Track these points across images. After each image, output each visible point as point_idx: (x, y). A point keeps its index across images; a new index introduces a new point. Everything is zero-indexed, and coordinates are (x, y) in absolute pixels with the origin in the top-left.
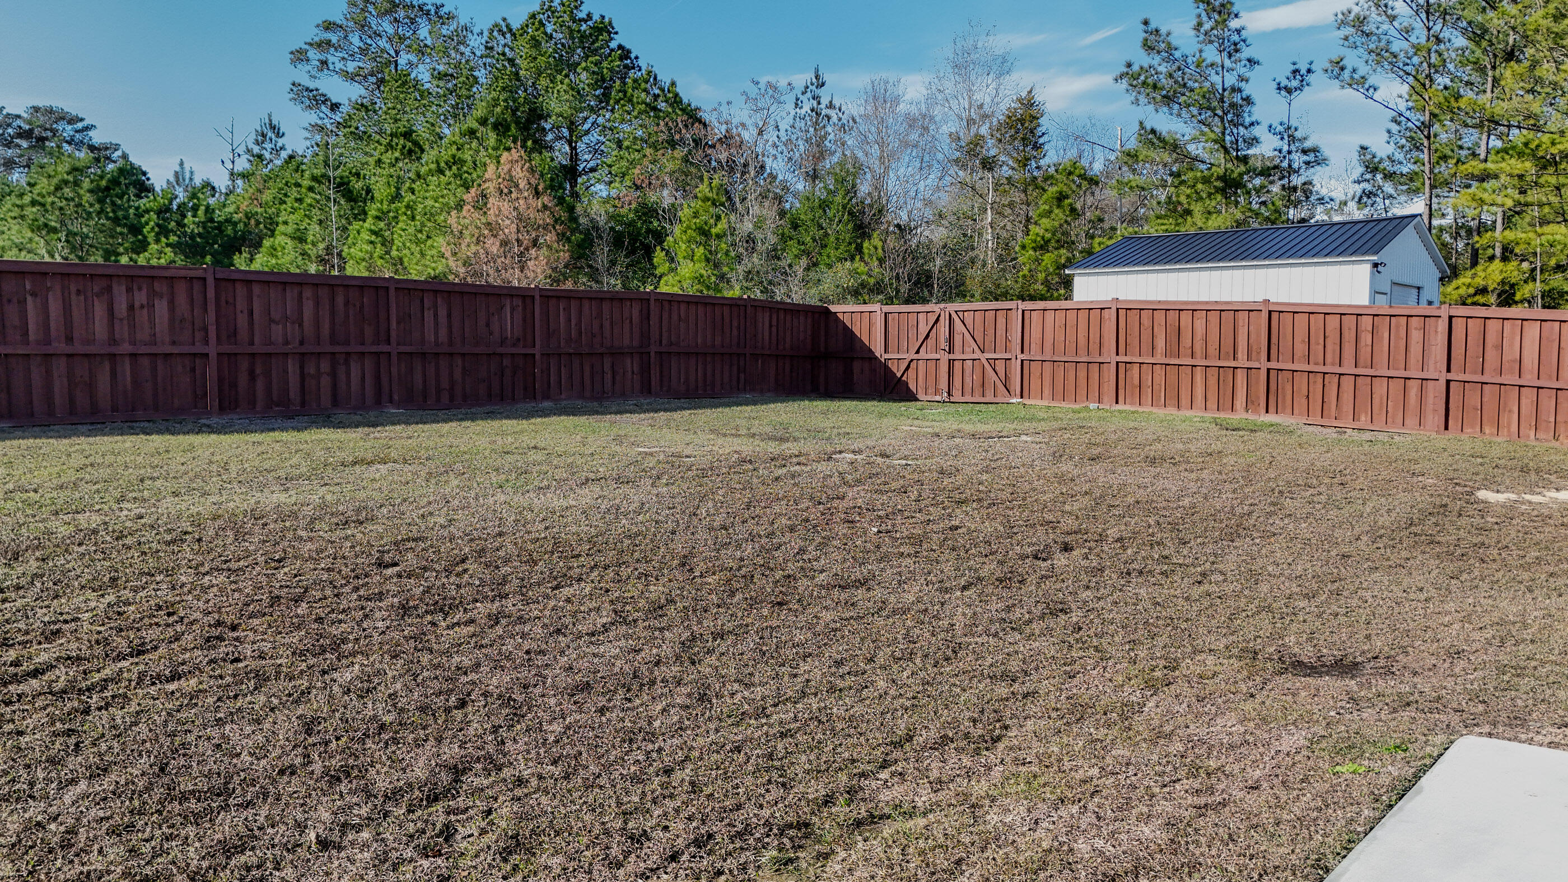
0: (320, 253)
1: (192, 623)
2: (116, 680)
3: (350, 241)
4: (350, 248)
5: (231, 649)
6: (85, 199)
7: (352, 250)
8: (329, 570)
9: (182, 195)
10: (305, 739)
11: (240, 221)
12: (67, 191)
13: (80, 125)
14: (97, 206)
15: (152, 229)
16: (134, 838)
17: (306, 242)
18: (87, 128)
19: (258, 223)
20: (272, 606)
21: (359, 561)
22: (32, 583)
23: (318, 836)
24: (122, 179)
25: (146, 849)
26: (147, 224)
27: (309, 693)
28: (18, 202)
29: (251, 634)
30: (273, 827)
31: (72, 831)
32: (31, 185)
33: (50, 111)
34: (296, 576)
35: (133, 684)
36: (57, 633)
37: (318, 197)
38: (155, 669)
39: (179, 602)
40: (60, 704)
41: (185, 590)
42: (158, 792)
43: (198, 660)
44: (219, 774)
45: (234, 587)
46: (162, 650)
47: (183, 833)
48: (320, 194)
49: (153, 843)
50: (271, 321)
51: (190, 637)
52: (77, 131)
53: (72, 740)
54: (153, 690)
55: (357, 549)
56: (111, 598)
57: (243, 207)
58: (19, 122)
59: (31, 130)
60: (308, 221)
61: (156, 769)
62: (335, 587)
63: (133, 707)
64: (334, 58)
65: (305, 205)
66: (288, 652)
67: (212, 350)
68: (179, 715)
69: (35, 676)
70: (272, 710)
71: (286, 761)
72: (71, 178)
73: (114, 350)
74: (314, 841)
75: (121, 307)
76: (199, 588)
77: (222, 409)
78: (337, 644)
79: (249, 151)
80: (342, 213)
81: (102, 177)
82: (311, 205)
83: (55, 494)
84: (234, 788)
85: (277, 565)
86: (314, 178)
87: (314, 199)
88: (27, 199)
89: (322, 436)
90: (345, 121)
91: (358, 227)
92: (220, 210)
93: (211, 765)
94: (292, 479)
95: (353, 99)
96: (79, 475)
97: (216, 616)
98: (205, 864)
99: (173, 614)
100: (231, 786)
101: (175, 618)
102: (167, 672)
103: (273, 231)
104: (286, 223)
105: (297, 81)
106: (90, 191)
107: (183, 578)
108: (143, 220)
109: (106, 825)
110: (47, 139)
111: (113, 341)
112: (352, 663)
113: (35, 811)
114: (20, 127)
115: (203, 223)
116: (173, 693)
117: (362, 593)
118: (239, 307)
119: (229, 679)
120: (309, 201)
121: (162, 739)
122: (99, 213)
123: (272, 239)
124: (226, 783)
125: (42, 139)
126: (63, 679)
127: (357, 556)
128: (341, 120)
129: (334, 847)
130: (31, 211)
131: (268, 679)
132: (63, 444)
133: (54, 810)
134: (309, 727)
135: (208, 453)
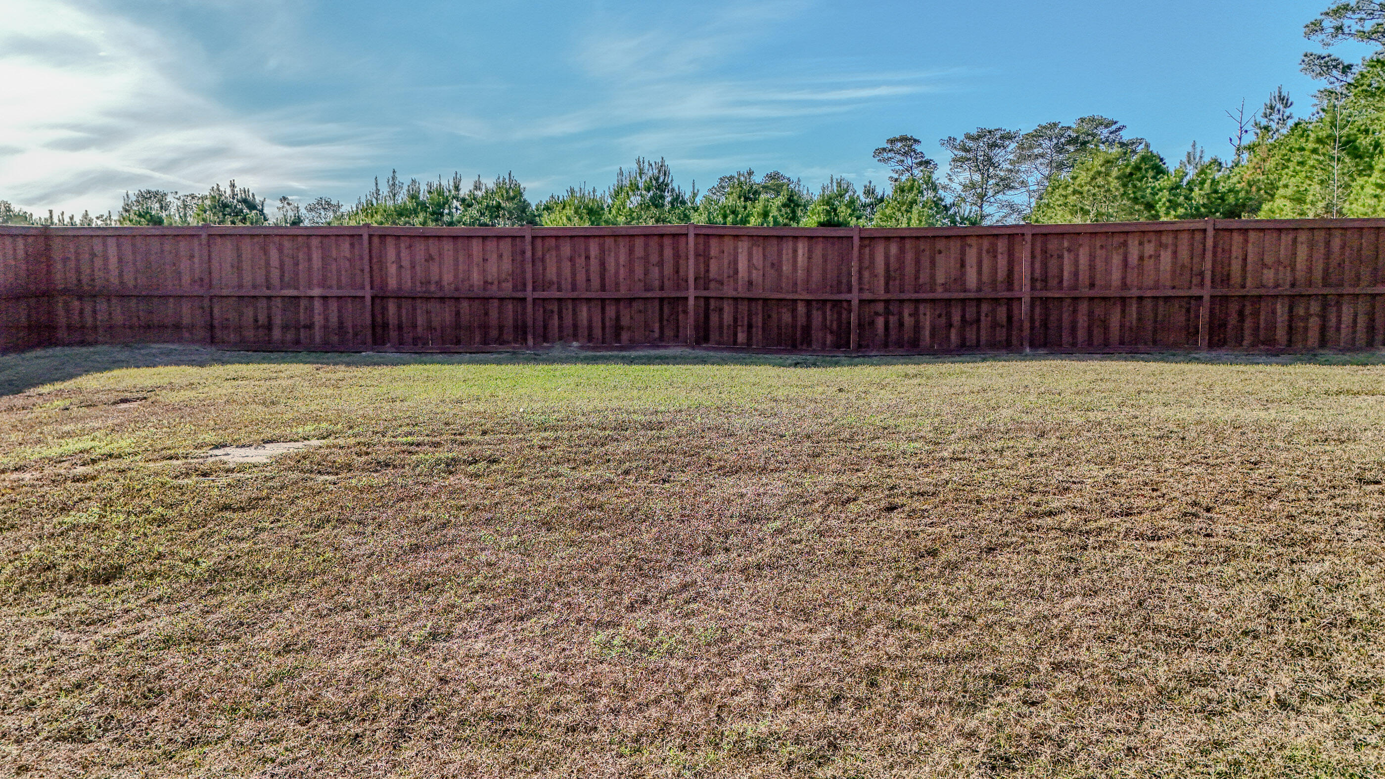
0: (1319, 211)
1: (1171, 500)
2: (1109, 529)
3: (1352, 196)
4: (1351, 204)
5: (1204, 525)
6: (1112, 184)
7: (1354, 206)
8: (1304, 477)
9: (1192, 173)
10: (1269, 612)
11: (1242, 189)
12: (1100, 181)
13: (1114, 127)
14: (1122, 190)
15: (1164, 204)
16: (1115, 648)
17: (1305, 203)
18: (1119, 129)
19: (1259, 189)
20: (1245, 498)
21: (1337, 473)
22: (1052, 452)
23: (1277, 695)
24: (1143, 166)
25: (1123, 658)
26: (1160, 200)
27: (1276, 576)
28: (1064, 193)
29: (1224, 517)
30: (1234, 675)
31: (1068, 629)
32: (1074, 178)
33: (1093, 120)
34: (1270, 477)
35: (1121, 535)
36: (1067, 489)
37: (1322, 158)
38: (1139, 529)
39: (1162, 482)
40: (1065, 538)
41: (1168, 474)
42: (1136, 619)
43: (1176, 528)
44: (1188, 620)
45: (1210, 477)
46: (1146, 515)
47: (1154, 655)
48: (1324, 154)
49: (1129, 656)
50: (1264, 265)
51: (1170, 510)
52: (1111, 133)
53: (1073, 566)
54: (1137, 544)
55: (1336, 462)
56: (1109, 471)
57: (1247, 177)
58: (1070, 132)
59: (1077, 137)
60: (1309, 182)
61: (1136, 601)
62: (1310, 493)
63: (1120, 552)
64: (1350, 22)
65: (1307, 166)
66: (1258, 538)
67: (1206, 293)
68: (1156, 567)
69: (1049, 516)
70: (1239, 581)
71: (1251, 626)
72: (1103, 169)
73: (1124, 294)
74: (1273, 697)
75: (1133, 259)
76: (1179, 474)
77: (1211, 346)
78: (1308, 541)
79: (1256, 124)
80: (1345, 171)
81: (1127, 166)
82: (1313, 167)
83: (1073, 397)
84: (1200, 635)
85: (1252, 466)
86: (1319, 141)
87: (1317, 160)
88: (1070, 189)
89: (1306, 370)
90: (1357, 80)
91: (1362, 183)
92: (1225, 182)
93: (1181, 610)
94: (1273, 402)
95: (1368, 58)
96: (1092, 386)
97: (1194, 498)
98: (1172, 684)
99: (1157, 490)
100: (1198, 632)
101: (1158, 493)
102: (1149, 533)
103: (1273, 196)
104: (1286, 186)
105: (1309, 52)
106: (1118, 178)
107: (1167, 465)
108: (1157, 197)
109: (1093, 632)
110: (1088, 142)
111: (1124, 285)
112: (1323, 560)
113: (1043, 607)
114: (1070, 136)
115: (1207, 194)
116: (1152, 549)
117: (1338, 501)
118: (1234, 255)
119: (1201, 548)
120: (1311, 162)
121: (1141, 581)
122: (1122, 195)
123: (1271, 203)
124: (1193, 630)
125: (1084, 143)
126: (1069, 521)
127: (1335, 469)
128: (1353, 81)
129: (1293, 709)
130: (1072, 199)
131: (1236, 556)
132: (1081, 365)
133: (1056, 610)
134: (1274, 603)
135: (1196, 377)
